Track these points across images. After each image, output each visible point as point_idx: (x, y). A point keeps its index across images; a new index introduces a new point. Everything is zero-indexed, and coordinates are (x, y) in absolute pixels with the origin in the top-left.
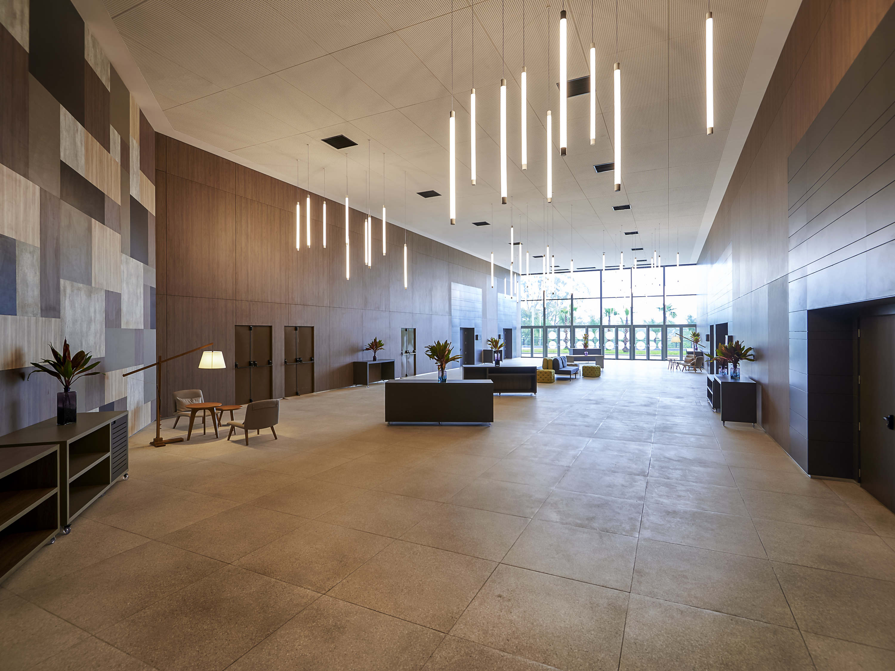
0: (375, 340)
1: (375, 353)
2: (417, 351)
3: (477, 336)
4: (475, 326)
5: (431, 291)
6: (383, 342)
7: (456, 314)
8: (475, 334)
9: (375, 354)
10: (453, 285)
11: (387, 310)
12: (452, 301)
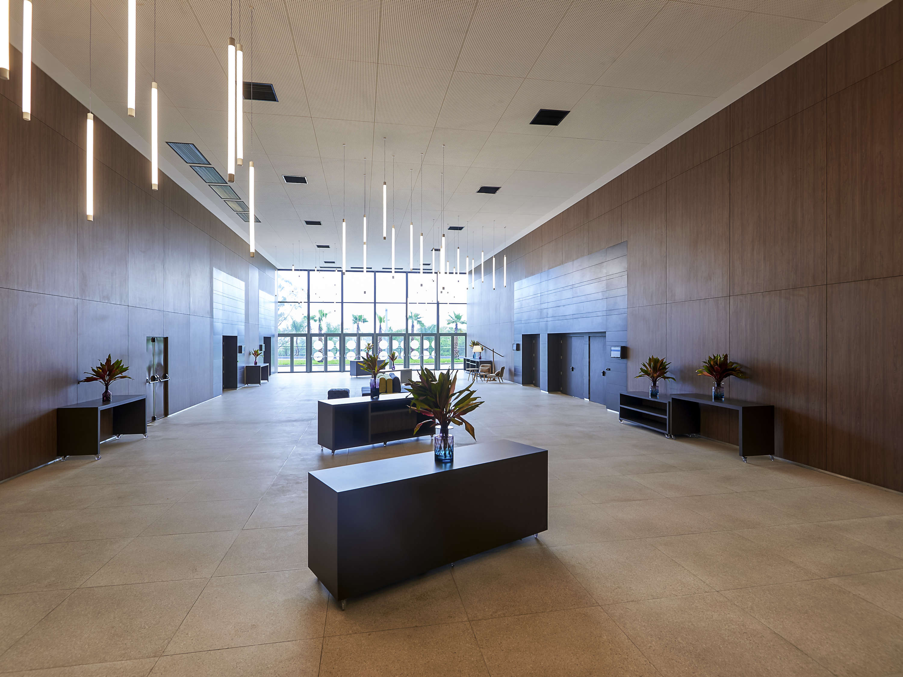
0: (109, 361)
1: (107, 385)
2: (169, 375)
3: (241, 347)
4: (238, 334)
5: (189, 276)
6: (124, 364)
7: (218, 314)
8: (238, 345)
9: (107, 389)
10: (215, 272)
11: (123, 303)
12: (215, 296)
